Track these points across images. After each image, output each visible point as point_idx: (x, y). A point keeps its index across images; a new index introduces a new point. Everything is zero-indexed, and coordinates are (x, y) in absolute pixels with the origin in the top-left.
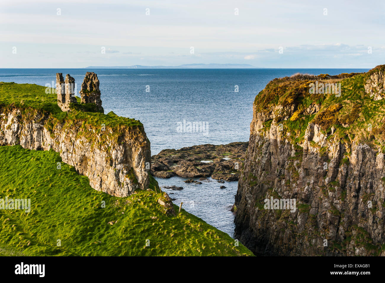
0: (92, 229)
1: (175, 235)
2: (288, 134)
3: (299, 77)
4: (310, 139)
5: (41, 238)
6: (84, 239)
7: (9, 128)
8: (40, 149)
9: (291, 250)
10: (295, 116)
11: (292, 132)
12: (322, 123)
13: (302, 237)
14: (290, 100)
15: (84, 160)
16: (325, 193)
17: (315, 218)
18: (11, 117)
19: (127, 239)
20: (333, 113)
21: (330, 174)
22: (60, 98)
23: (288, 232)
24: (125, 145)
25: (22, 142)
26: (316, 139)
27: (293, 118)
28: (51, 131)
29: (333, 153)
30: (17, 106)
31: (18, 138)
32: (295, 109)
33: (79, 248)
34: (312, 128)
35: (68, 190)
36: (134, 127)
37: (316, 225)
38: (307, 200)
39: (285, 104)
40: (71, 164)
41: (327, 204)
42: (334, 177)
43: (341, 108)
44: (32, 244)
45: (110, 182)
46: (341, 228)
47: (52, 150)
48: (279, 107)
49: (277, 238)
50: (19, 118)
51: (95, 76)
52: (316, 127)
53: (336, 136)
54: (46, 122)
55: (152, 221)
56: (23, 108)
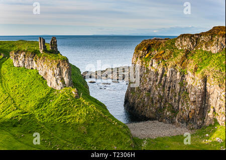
0: (43, 103)
1: (77, 107)
2: (144, 63)
3: (155, 39)
4: (152, 65)
5: (21, 107)
6: (38, 108)
7: (21, 60)
8: (32, 69)
9: (142, 112)
10: (147, 55)
11: (146, 62)
12: (157, 59)
13: (147, 107)
14: (145, 49)
15: (46, 74)
16: (156, 88)
17: (152, 99)
18: (22, 55)
19: (56, 108)
20: (161, 55)
21: (159, 81)
22: (40, 48)
23: (141, 104)
24: (60, 68)
25: (26, 66)
26: (154, 66)
27: (146, 57)
28: (36, 61)
29: (160, 72)
30: (24, 51)
31: (24, 64)
32: (148, 53)
33: (35, 111)
34: (152, 61)
35: (38, 86)
36: (64, 60)
37: (152, 102)
38: (149, 91)
39: (143, 51)
40: (42, 75)
41: (157, 93)
42: (160, 82)
43: (164, 52)
44: (16, 109)
45: (54, 83)
46: (162, 103)
47: (36, 69)
48: (141, 52)
49: (137, 107)
50: (25, 56)
51: (55, 38)
52: (154, 60)
53: (161, 64)
54: (34, 58)
55: (68, 100)
56: (26, 52)
